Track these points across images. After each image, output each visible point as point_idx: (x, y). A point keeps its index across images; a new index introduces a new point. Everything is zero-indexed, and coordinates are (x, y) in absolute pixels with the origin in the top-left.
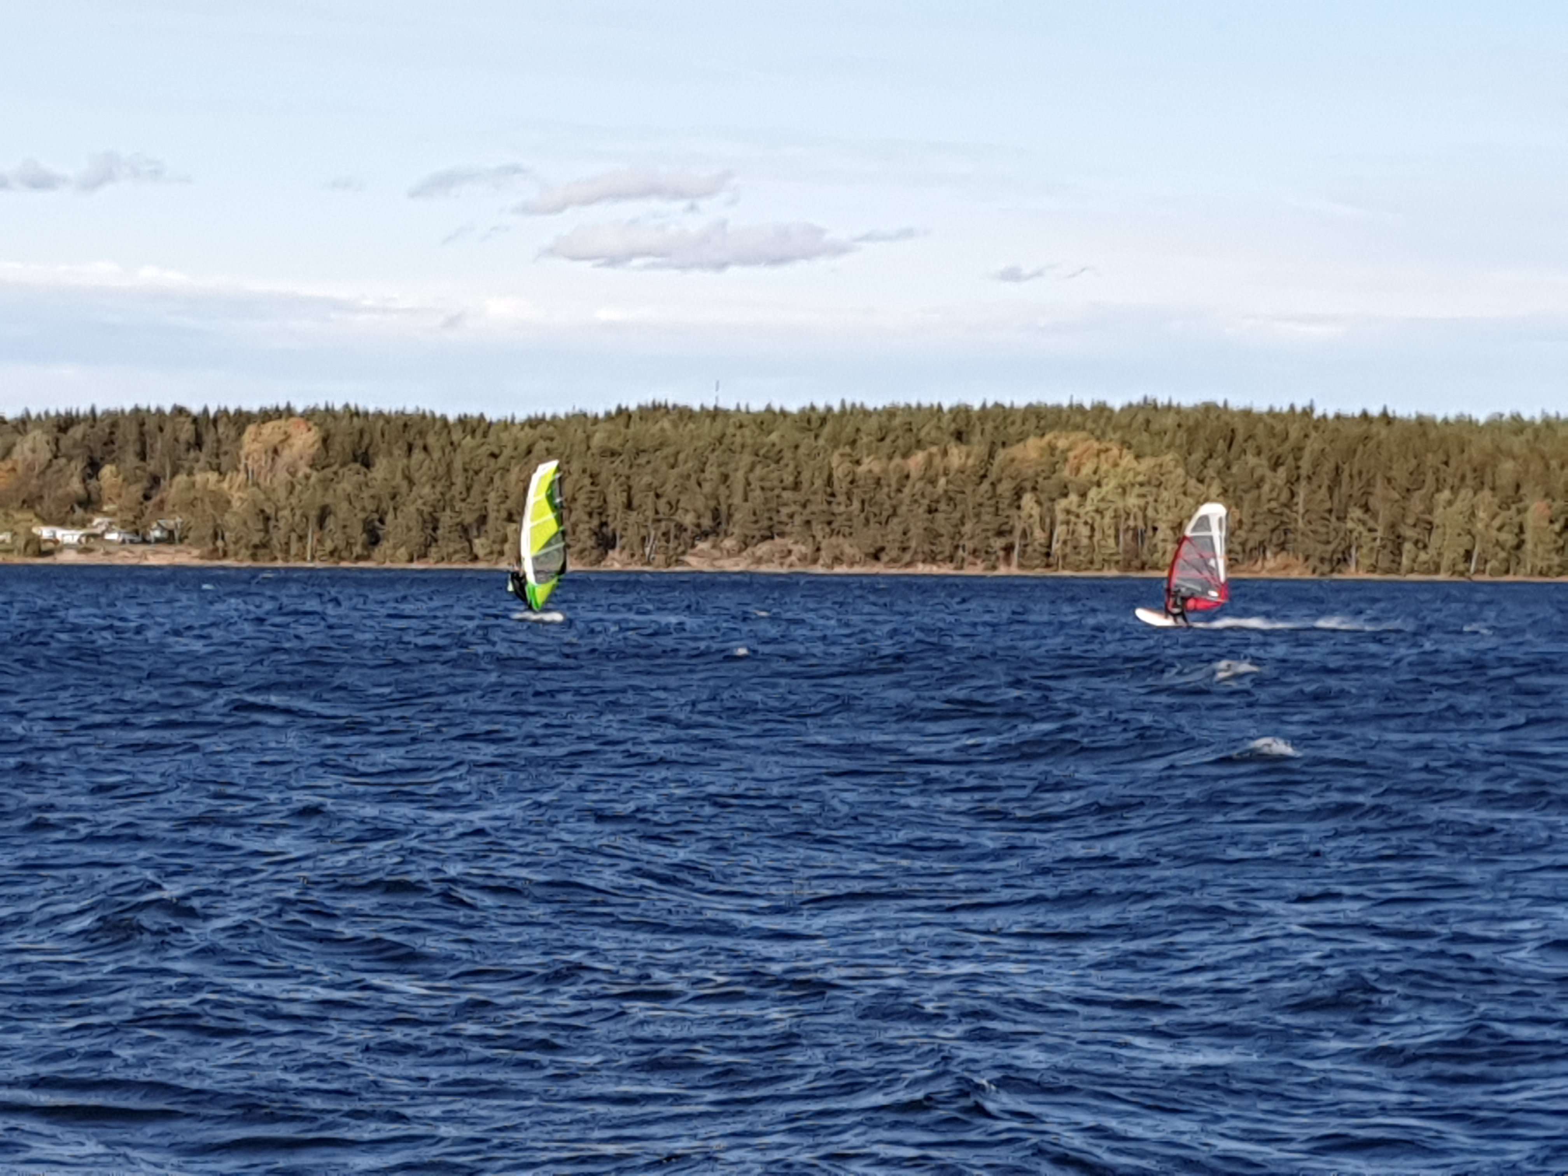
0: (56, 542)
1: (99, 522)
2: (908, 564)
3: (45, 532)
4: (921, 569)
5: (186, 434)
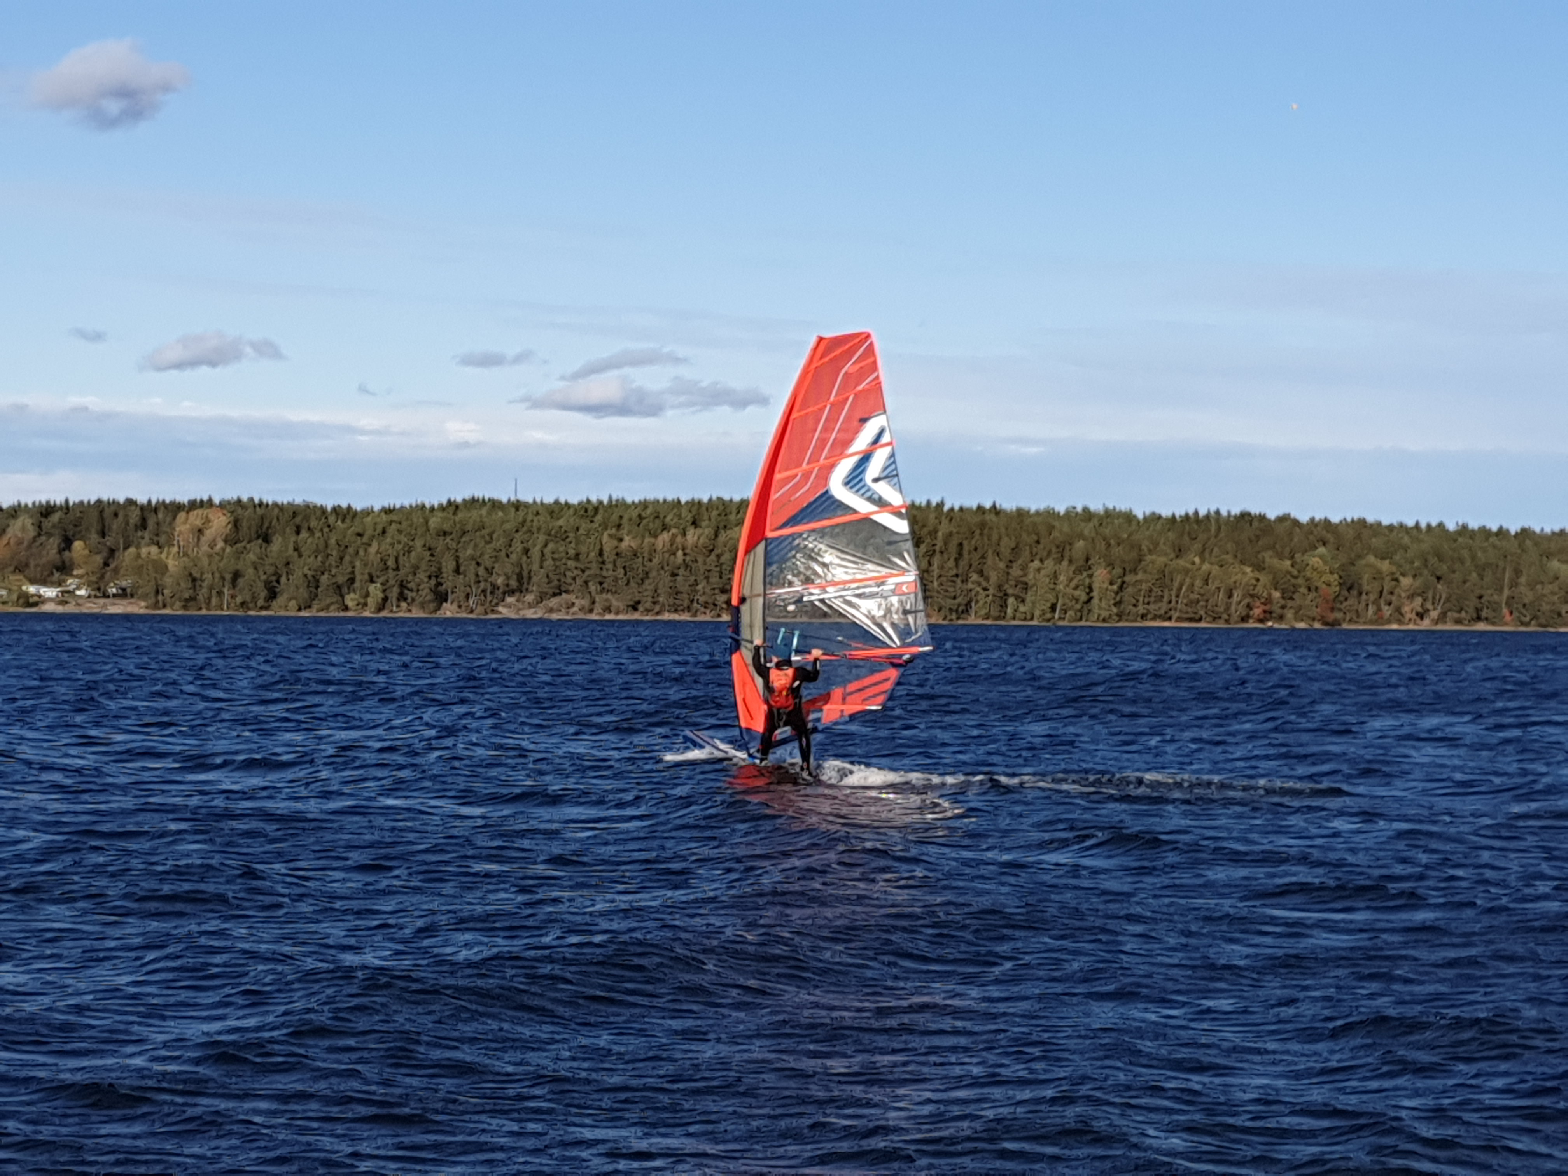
0: (40, 596)
1: (71, 583)
2: (658, 613)
3: (32, 589)
4: (667, 616)
5: (135, 519)
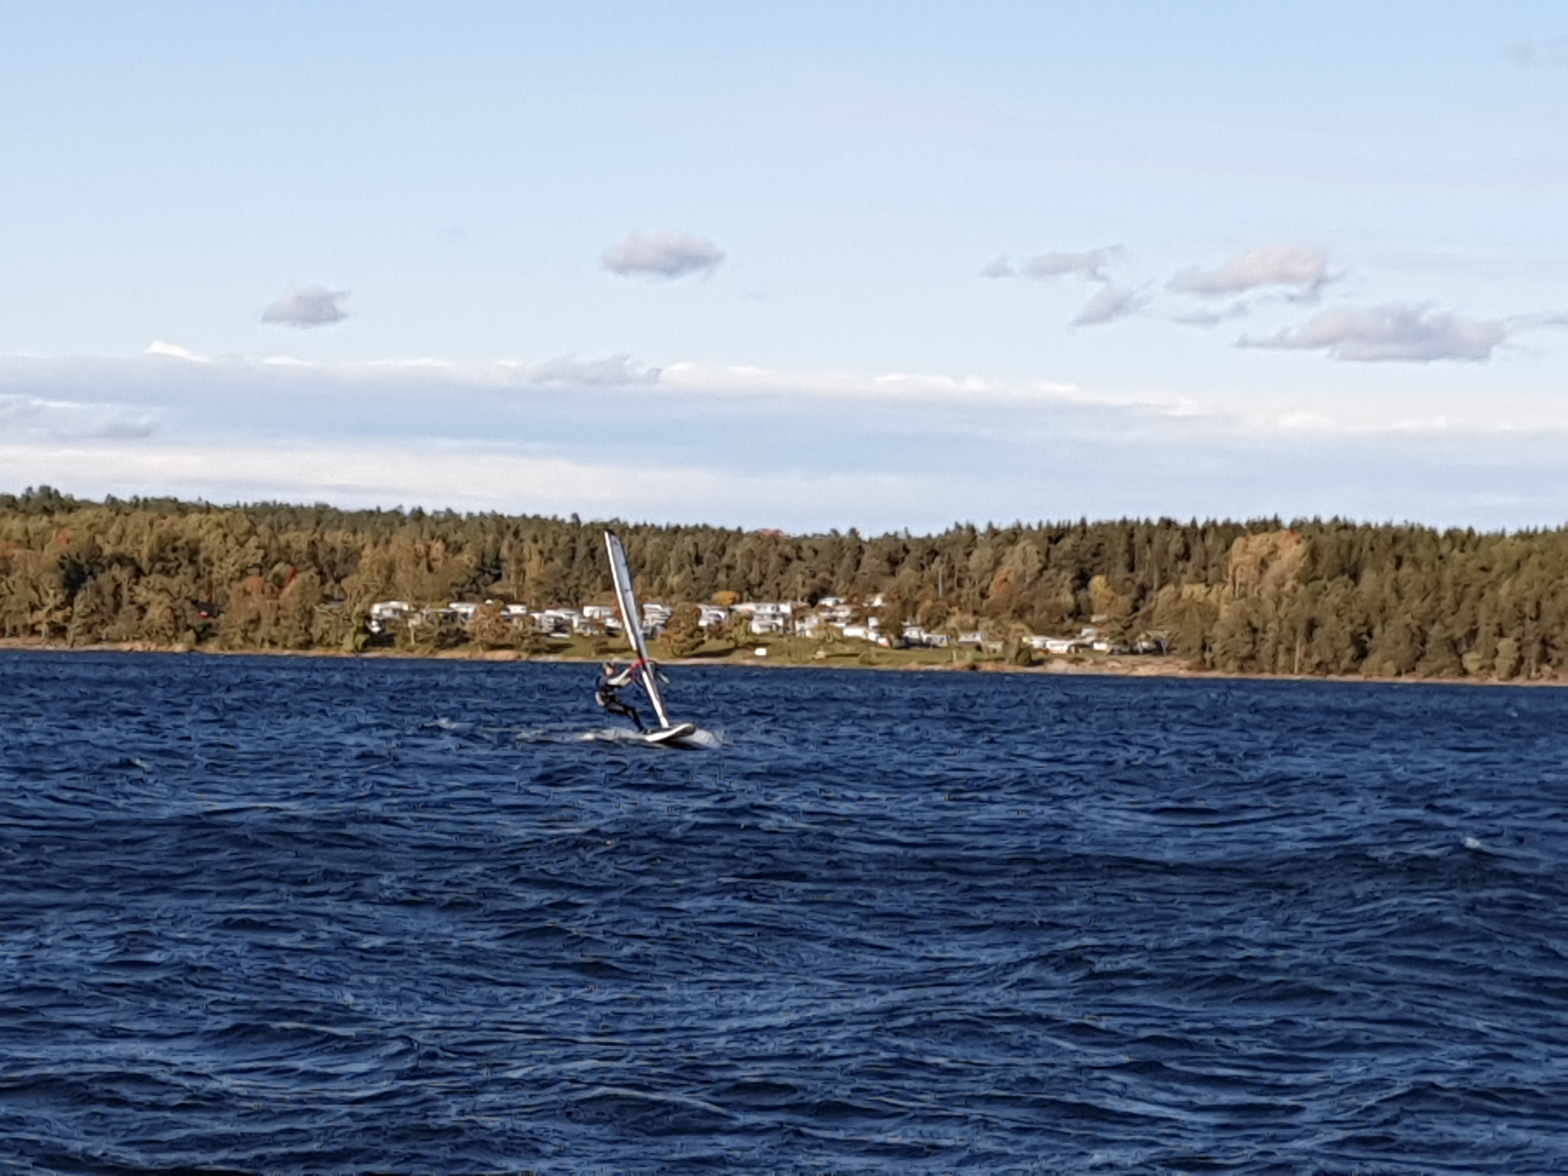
0: (1047, 651)
1: (1088, 634)
3: (1036, 642)
5: (1175, 547)
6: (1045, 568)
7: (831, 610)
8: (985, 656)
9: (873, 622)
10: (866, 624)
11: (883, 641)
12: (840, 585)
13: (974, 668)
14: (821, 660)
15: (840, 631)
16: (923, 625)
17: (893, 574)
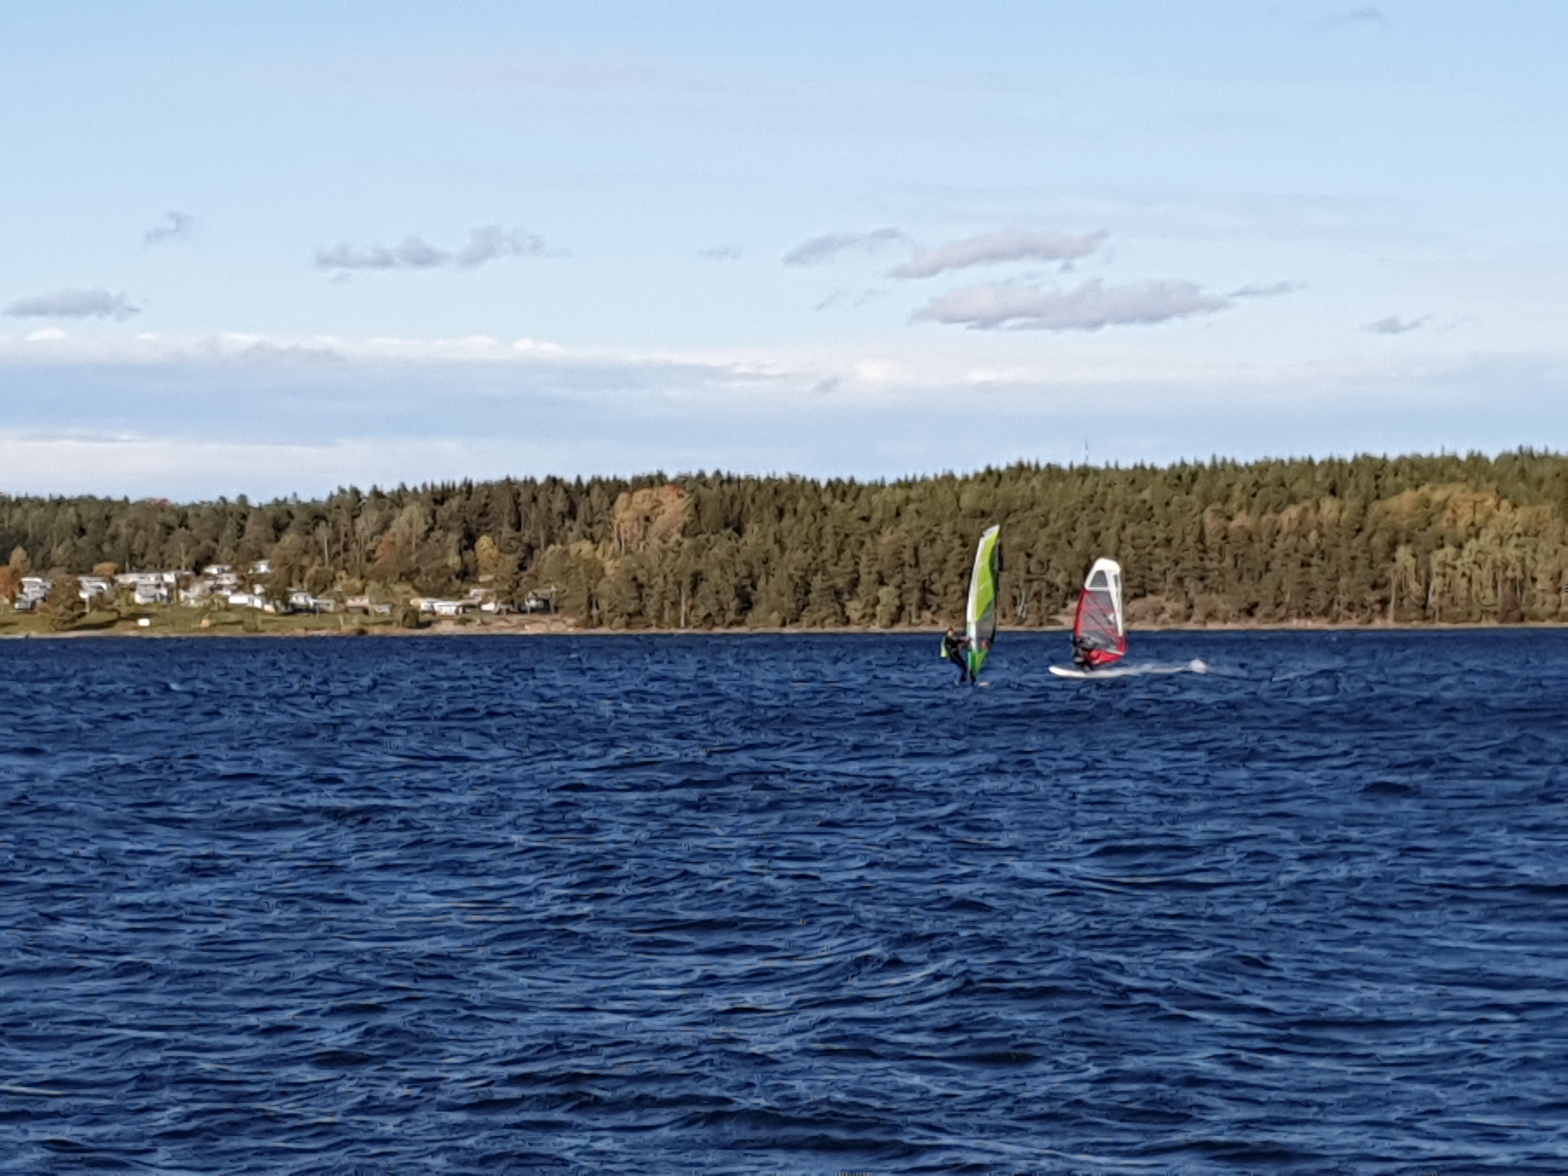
0: (433, 613)
1: (475, 593)
2: (1281, 620)
3: (424, 604)
4: (1296, 624)
5: (559, 505)
6: (431, 529)
7: (215, 578)
8: (371, 619)
9: (258, 589)
10: (252, 591)
11: (269, 608)
12: (225, 551)
13: (362, 632)
14: (206, 629)
15: (226, 599)
16: (309, 590)
17: (277, 539)
